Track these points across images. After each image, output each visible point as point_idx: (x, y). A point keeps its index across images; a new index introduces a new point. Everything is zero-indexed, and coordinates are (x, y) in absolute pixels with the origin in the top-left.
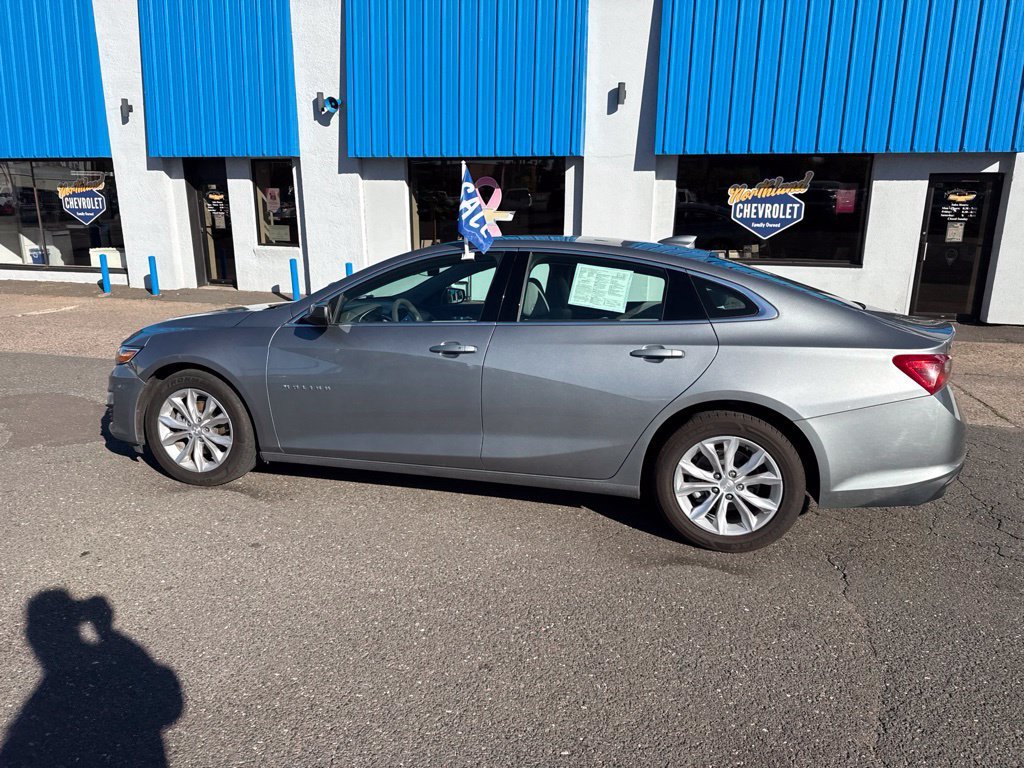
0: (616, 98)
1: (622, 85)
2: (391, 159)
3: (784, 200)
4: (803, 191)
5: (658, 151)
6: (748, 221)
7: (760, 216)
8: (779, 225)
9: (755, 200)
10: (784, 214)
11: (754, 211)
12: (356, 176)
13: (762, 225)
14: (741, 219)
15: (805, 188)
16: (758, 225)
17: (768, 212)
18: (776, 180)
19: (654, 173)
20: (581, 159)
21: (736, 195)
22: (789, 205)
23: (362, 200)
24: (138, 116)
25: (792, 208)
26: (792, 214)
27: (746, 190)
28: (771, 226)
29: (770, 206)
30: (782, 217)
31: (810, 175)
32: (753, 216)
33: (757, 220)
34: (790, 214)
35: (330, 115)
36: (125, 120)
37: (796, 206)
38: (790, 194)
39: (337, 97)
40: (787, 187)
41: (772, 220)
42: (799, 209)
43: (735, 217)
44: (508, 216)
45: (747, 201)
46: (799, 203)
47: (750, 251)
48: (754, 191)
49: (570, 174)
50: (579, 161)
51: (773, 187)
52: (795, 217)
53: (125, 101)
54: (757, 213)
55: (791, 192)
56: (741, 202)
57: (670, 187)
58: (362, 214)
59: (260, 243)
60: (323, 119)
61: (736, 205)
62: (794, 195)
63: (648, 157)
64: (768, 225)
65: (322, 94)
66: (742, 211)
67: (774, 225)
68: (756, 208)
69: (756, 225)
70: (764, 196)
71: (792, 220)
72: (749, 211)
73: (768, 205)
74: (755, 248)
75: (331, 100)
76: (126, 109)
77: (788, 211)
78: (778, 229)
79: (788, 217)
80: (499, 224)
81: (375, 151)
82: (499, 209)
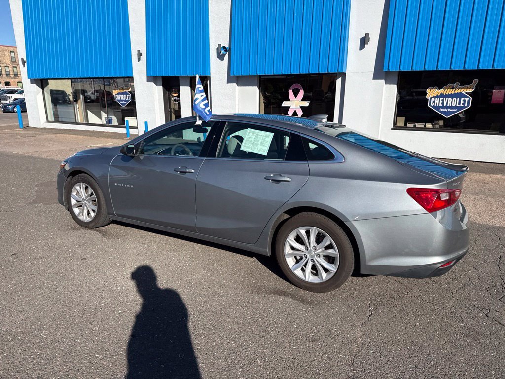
0: (364, 41)
1: (367, 34)
2: (250, 76)
3: (460, 96)
4: (471, 91)
5: (385, 69)
6: (438, 107)
7: (445, 105)
8: (456, 110)
9: (442, 96)
10: (459, 103)
11: (441, 102)
12: (235, 85)
13: (446, 110)
14: (434, 107)
15: (473, 89)
16: (443, 110)
17: (449, 102)
18: (455, 85)
19: (384, 81)
20: (344, 74)
21: (431, 93)
22: (462, 99)
23: (237, 96)
24: (144, 57)
25: (464, 101)
26: (464, 104)
27: (437, 90)
28: (451, 110)
29: (451, 99)
30: (457, 105)
31: (476, 82)
32: (441, 105)
33: (443, 107)
34: (463, 104)
35: (224, 55)
36: (139, 60)
37: (467, 99)
38: (463, 93)
39: (227, 46)
40: (462, 89)
41: (452, 107)
42: (469, 101)
43: (430, 105)
44: (306, 104)
45: (437, 96)
46: (468, 97)
47: (438, 124)
48: (442, 91)
49: (339, 82)
50: (343, 75)
51: (453, 88)
52: (466, 105)
53: (139, 51)
54: (443, 103)
55: (464, 92)
56: (434, 97)
57: (394, 88)
58: (237, 103)
60: (221, 57)
61: (431, 98)
62: (466, 93)
63: (380, 73)
64: (449, 110)
65: (221, 45)
66: (434, 102)
67: (453, 110)
68: (443, 100)
69: (442, 110)
70: (447, 94)
71: (464, 107)
72: (438, 102)
73: (449, 99)
74: (442, 123)
75: (224, 48)
76: (140, 54)
77: (462, 102)
78: (455, 112)
79: (462, 105)
80: (302, 107)
81: (242, 72)
82: (302, 100)
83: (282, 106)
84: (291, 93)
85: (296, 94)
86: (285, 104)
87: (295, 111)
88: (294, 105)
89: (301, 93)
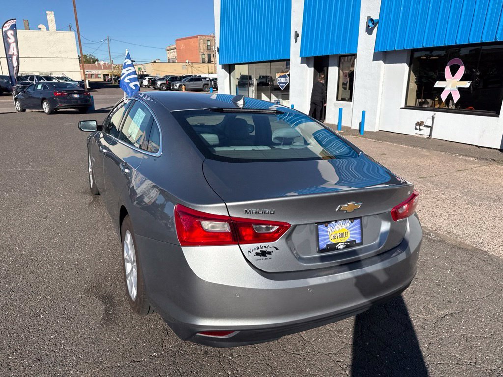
2: (395, 51)
12: (381, 62)
23: (382, 76)
24: (299, 39)
35: (373, 28)
36: (296, 41)
39: (376, 17)
44: (466, 85)
53: (296, 32)
59: (337, 99)
60: (369, 31)
65: (370, 17)
75: (372, 20)
76: (297, 35)
80: (460, 89)
81: (388, 46)
82: (462, 80)
83: (435, 87)
84: (447, 71)
85: (454, 71)
86: (438, 84)
87: (451, 93)
88: (451, 86)
89: (462, 70)
